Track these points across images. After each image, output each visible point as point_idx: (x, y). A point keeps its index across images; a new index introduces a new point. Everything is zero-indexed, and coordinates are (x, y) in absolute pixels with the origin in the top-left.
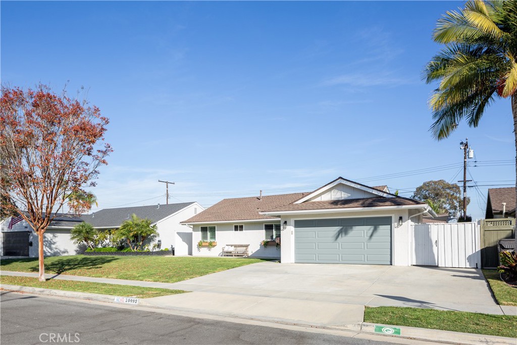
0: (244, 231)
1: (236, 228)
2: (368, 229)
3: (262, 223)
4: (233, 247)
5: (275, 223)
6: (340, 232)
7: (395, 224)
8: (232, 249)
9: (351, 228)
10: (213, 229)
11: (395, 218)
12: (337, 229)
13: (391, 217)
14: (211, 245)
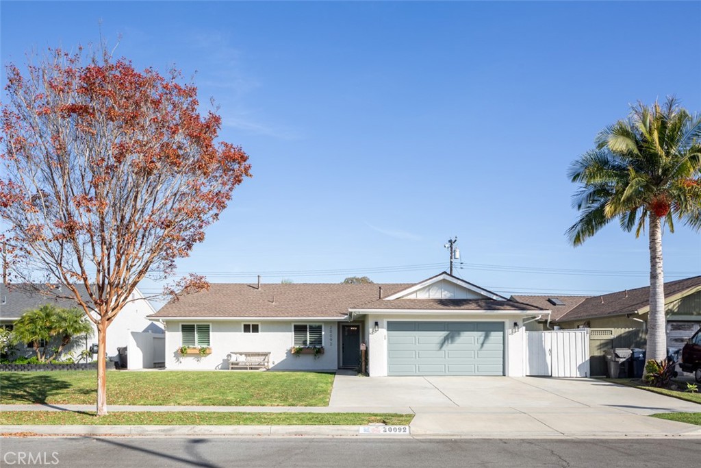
0: (260, 333)
1: (247, 328)
2: (479, 335)
3: (289, 322)
4: (244, 356)
5: (311, 324)
6: (446, 339)
7: (508, 331)
8: (242, 359)
9: (459, 335)
10: (204, 329)
11: (508, 324)
12: (443, 334)
13: (504, 322)
14: (204, 352)
